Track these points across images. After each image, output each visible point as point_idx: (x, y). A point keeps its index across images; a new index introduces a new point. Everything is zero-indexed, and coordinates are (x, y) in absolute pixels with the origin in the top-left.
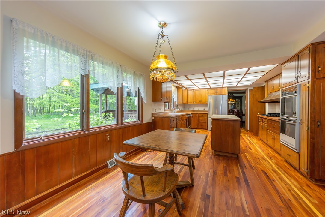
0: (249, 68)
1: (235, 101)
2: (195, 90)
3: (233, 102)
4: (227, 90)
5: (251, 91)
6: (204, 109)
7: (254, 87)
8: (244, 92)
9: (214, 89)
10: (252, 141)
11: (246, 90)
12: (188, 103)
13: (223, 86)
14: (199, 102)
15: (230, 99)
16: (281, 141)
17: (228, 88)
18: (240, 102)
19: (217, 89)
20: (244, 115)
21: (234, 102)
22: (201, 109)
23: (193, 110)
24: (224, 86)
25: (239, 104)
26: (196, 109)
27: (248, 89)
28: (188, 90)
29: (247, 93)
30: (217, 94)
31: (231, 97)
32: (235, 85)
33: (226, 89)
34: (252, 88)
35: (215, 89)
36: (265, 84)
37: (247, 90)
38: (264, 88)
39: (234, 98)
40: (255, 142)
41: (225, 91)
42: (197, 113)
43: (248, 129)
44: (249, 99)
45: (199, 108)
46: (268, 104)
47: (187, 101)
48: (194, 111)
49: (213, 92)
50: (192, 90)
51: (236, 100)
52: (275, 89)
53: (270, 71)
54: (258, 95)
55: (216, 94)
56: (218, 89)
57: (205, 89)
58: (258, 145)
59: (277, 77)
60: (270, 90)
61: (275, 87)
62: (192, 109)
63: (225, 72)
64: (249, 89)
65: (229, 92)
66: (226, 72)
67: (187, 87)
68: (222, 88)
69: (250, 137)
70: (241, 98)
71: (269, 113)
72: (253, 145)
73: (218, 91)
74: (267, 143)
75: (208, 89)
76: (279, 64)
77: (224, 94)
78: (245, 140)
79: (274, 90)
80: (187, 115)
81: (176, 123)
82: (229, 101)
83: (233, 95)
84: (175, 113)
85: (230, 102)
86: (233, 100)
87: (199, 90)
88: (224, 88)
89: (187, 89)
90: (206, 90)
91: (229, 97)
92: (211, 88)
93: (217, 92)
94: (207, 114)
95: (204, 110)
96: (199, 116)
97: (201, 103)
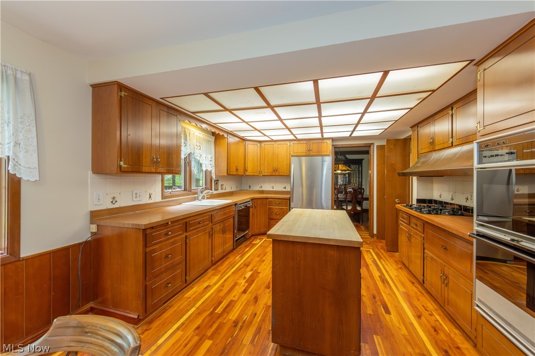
0: (386, 73)
1: (348, 170)
2: (263, 144)
3: (345, 171)
4: (331, 146)
5: (381, 148)
6: (285, 188)
7: (387, 140)
8: (365, 151)
9: (305, 142)
10: (387, 271)
11: (369, 146)
12: (247, 173)
13: (322, 136)
14: (272, 171)
15: (340, 166)
16: (478, 306)
17: (333, 139)
18: (359, 171)
19: (311, 142)
20: (367, 199)
21: (348, 172)
22: (279, 187)
23: (261, 189)
24: (325, 136)
25: (357, 174)
26: (267, 187)
27: (374, 143)
28: (247, 143)
29: (372, 154)
30: (311, 154)
31: (340, 160)
32: (348, 134)
33: (330, 142)
34: (384, 143)
35: (307, 142)
36: (410, 133)
37: (372, 146)
38: (407, 141)
39: (348, 163)
40: (393, 277)
41: (328, 147)
42: (267, 198)
43: (375, 232)
44: (377, 165)
45: (274, 185)
46: (418, 180)
47: (245, 170)
48: (262, 192)
49: (301, 148)
50: (256, 143)
51: (352, 166)
52: (436, 143)
53: (434, 91)
54: (395, 158)
55: (309, 154)
56: (314, 141)
57: (285, 142)
58: (402, 289)
59: (445, 112)
60: (424, 147)
61: (436, 139)
62: (257, 188)
63: (316, 82)
64: (377, 143)
65: (337, 150)
66: (321, 83)
67: (242, 134)
68: (320, 141)
69: (380, 258)
70: (359, 162)
71: (419, 201)
72: (390, 287)
73: (314, 147)
74: (422, 282)
75: (292, 142)
76: (472, 61)
77: (325, 154)
78: (371, 268)
79: (434, 145)
80: (236, 204)
81: (184, 236)
82: (338, 169)
83: (346, 157)
84: (205, 201)
85: (339, 172)
86: (344, 168)
87: (273, 143)
88: (325, 141)
89: (243, 140)
90: (288, 143)
91: (337, 162)
92: (297, 140)
93: (311, 148)
94: (290, 199)
95: (284, 190)
96: (270, 203)
97: (277, 174)
